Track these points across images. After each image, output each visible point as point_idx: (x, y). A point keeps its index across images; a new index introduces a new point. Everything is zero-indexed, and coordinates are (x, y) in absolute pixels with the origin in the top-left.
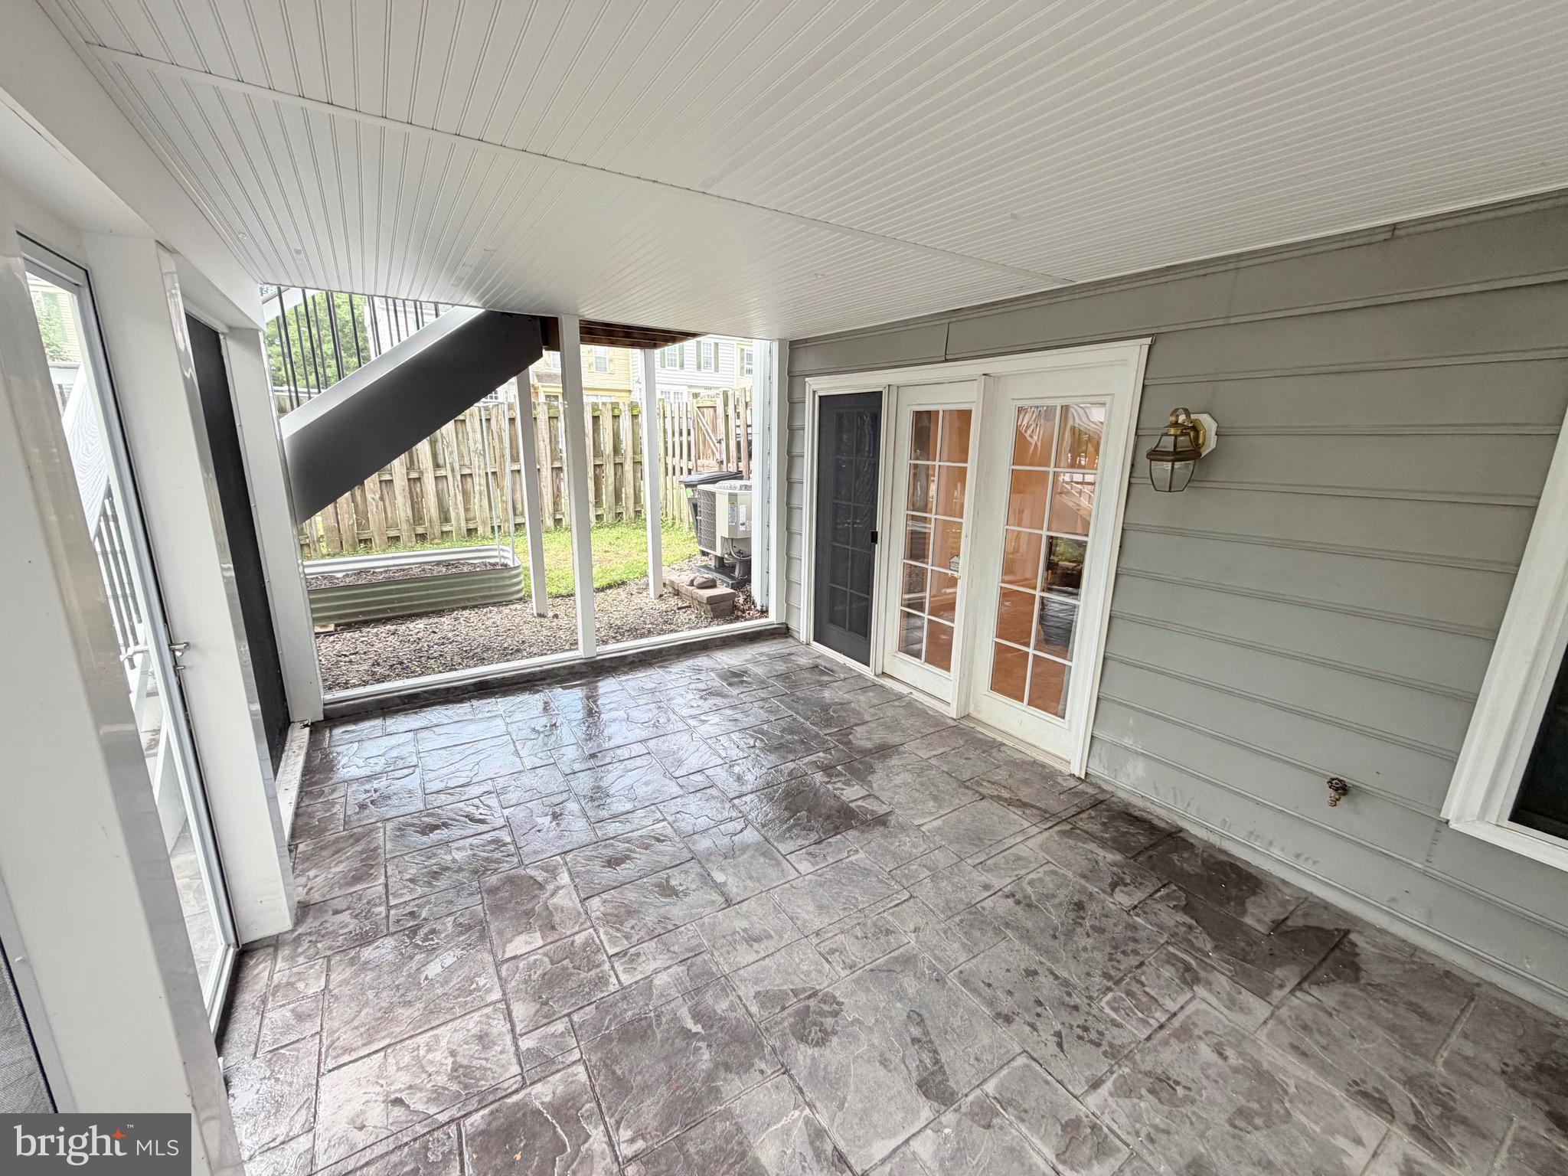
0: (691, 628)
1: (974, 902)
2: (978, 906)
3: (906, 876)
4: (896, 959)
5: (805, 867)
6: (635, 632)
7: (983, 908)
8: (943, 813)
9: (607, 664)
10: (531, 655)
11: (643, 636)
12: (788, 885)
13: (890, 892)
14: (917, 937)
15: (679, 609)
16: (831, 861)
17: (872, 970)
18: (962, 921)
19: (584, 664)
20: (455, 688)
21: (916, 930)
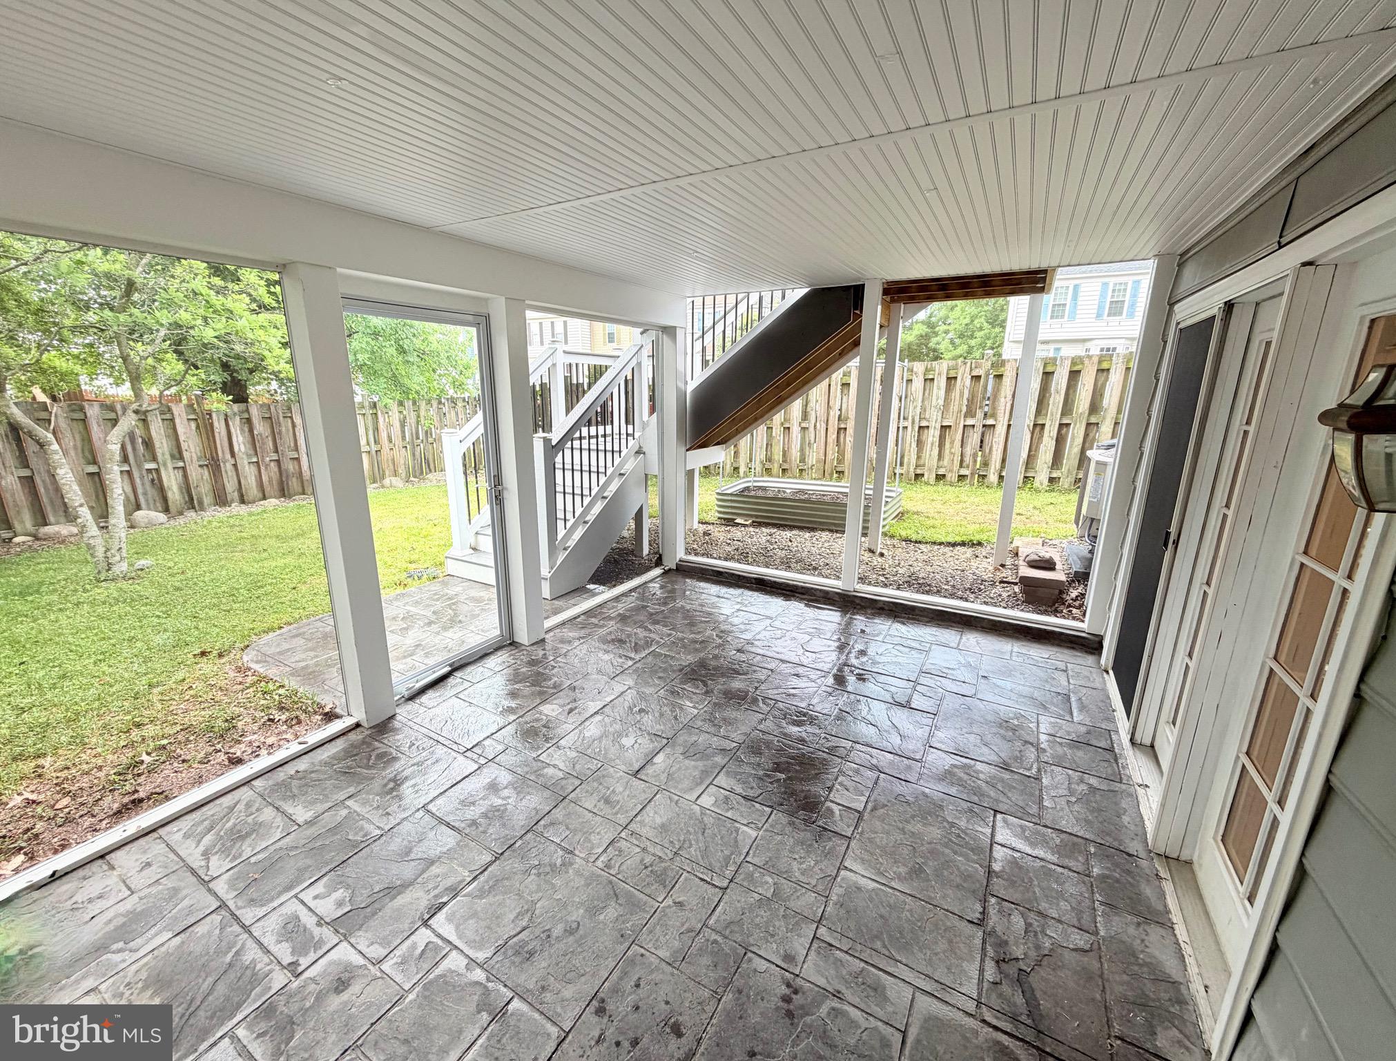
0: (986, 603)
1: (754, 949)
2: (750, 955)
3: (750, 876)
4: (632, 895)
5: (707, 801)
6: (924, 588)
7: (750, 960)
8: (893, 884)
9: (858, 601)
10: (820, 575)
11: (928, 593)
12: (677, 798)
13: (717, 870)
14: (669, 906)
15: (1001, 582)
16: (729, 814)
17: (611, 882)
18: (715, 942)
19: (837, 593)
20: (744, 577)
21: (680, 904)
